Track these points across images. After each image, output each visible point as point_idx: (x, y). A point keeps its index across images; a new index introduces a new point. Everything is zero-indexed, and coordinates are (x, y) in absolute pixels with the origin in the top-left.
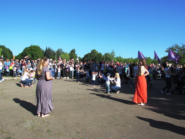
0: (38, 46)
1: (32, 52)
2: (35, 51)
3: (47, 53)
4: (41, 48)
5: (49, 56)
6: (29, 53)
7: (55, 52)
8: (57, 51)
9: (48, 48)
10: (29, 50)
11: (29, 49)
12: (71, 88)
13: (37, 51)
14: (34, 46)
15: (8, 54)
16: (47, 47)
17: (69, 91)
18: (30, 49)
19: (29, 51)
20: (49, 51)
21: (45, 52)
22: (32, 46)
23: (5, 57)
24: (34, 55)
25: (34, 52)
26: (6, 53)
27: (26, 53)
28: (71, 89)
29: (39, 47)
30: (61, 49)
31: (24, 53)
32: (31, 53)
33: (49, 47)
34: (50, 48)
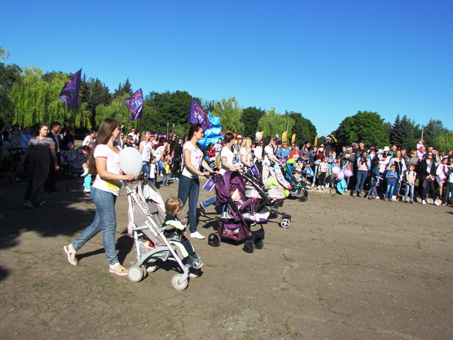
0: (375, 114)
1: (360, 129)
2: (368, 127)
3: (397, 132)
4: (382, 118)
5: (403, 139)
6: (352, 130)
7: (420, 128)
8: (427, 127)
9: (401, 119)
10: (353, 123)
11: (353, 120)
12: (433, 234)
13: (372, 127)
14: (365, 112)
15: (305, 133)
16: (398, 117)
17: (422, 242)
18: (355, 122)
19: (352, 125)
20: (403, 126)
21: (394, 128)
22: (359, 113)
23: (299, 138)
24: (365, 136)
25: (365, 129)
26: (301, 130)
27: (344, 131)
28: (431, 237)
29: (378, 117)
30: (439, 122)
31: (342, 130)
32: (356, 131)
33: (405, 117)
34: (408, 118)
